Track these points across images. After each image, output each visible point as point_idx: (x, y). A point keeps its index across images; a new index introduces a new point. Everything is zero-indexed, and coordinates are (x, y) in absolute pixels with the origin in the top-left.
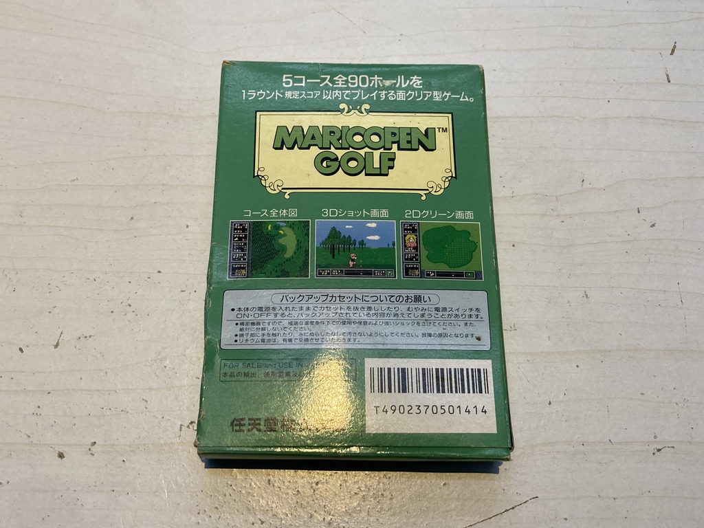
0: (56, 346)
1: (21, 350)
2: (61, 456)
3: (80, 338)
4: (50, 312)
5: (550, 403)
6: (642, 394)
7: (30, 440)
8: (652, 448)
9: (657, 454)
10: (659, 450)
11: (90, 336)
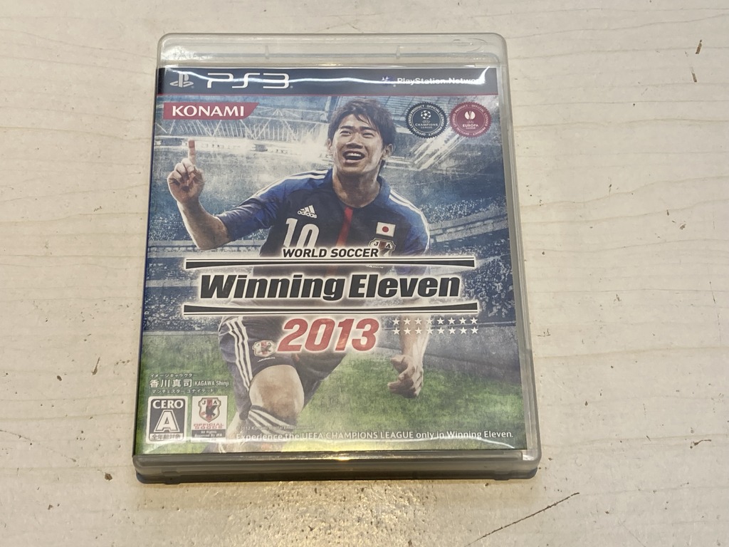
0: (95, 372)
1: (59, 378)
2: (108, 477)
3: (117, 363)
4: (85, 340)
5: (586, 404)
6: (678, 391)
7: (76, 463)
8: (689, 442)
9: (694, 447)
10: (696, 444)
11: (128, 361)
